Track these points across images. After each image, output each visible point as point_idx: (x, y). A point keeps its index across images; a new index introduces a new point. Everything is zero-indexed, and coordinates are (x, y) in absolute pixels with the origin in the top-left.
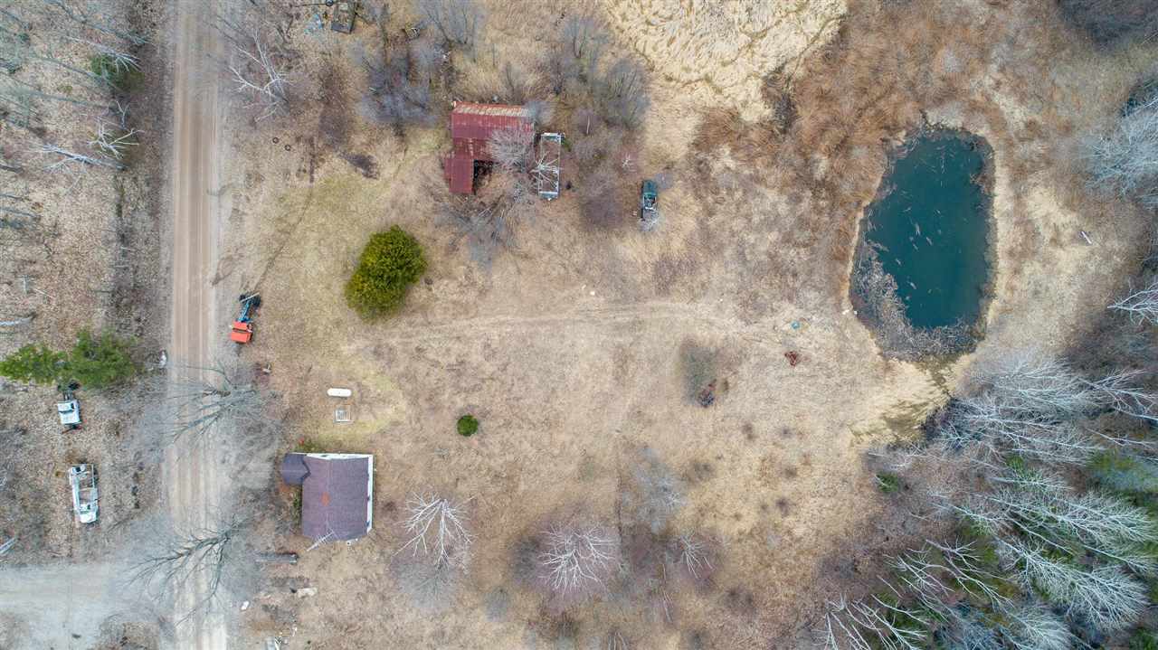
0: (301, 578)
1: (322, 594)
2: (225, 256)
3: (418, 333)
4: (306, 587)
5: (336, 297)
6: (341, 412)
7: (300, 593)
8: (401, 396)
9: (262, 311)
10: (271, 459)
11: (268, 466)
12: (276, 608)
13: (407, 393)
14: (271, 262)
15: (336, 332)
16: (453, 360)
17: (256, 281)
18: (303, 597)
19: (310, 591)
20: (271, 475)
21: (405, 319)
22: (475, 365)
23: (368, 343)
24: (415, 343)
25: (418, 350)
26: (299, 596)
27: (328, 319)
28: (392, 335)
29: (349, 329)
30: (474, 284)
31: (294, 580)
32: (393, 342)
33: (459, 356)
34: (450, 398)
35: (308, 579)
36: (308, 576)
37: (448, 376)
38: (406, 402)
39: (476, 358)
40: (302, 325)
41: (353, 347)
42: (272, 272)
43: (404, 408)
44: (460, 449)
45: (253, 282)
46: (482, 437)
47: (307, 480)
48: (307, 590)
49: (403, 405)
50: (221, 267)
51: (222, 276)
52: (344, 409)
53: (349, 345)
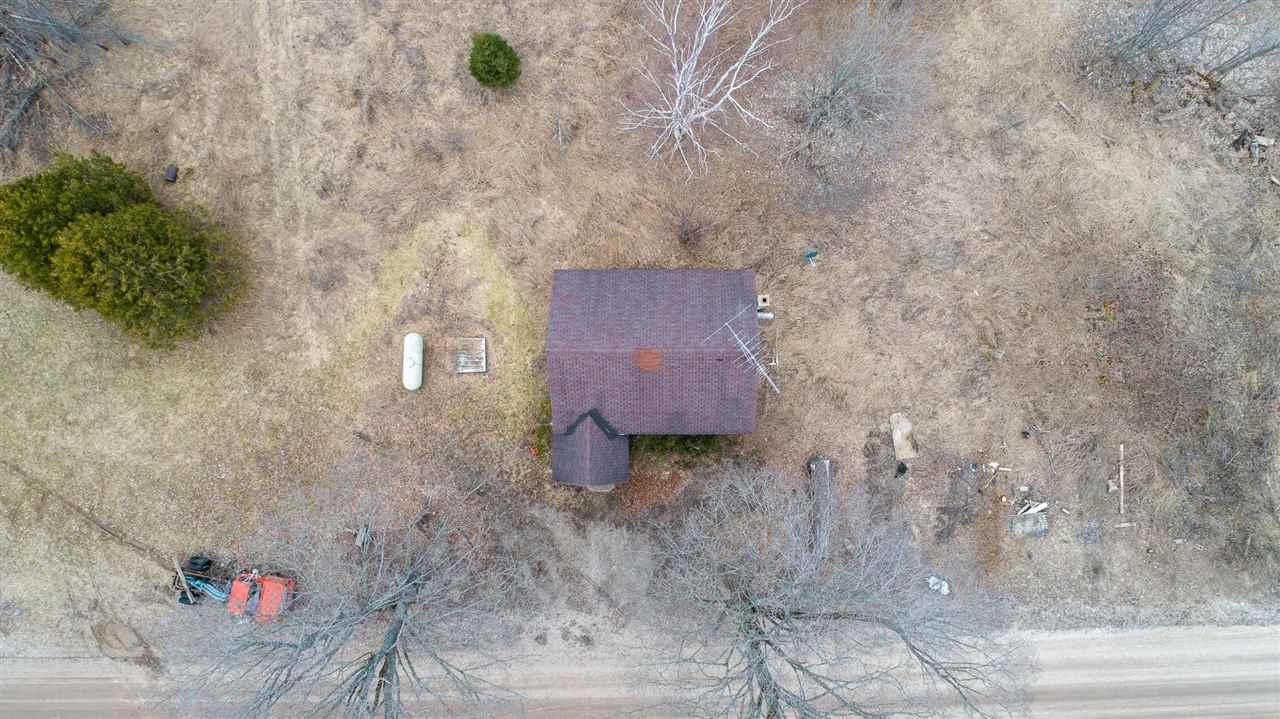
0: (870, 452)
1: (905, 401)
2: (93, 643)
3: (287, 195)
4: (889, 440)
5: (196, 381)
6: (462, 359)
7: (905, 452)
8: (430, 224)
9: (224, 555)
10: (579, 527)
11: (597, 532)
12: (943, 510)
13: (422, 212)
14: (111, 533)
15: (277, 379)
16: (350, 115)
17: (154, 568)
18: (915, 447)
19: (901, 429)
20: (618, 525)
21: (253, 222)
22: (363, 66)
23: (304, 305)
24: (308, 200)
25: (324, 192)
26: (912, 454)
27: (245, 397)
28: (288, 252)
29: (270, 349)
30: (183, 79)
31: (874, 471)
32: (302, 247)
33: (341, 102)
34: (436, 118)
35: (871, 435)
36: (864, 434)
37: (386, 124)
38: (444, 214)
39: (349, 64)
40: (260, 458)
41: (312, 337)
42: (133, 531)
43: (459, 217)
44: (558, 95)
45: (157, 576)
46: (532, 47)
47: (610, 420)
48: (898, 437)
49: (450, 220)
50: (119, 653)
51: (139, 651)
52: (454, 352)
53: (307, 346)
